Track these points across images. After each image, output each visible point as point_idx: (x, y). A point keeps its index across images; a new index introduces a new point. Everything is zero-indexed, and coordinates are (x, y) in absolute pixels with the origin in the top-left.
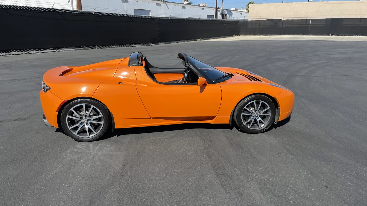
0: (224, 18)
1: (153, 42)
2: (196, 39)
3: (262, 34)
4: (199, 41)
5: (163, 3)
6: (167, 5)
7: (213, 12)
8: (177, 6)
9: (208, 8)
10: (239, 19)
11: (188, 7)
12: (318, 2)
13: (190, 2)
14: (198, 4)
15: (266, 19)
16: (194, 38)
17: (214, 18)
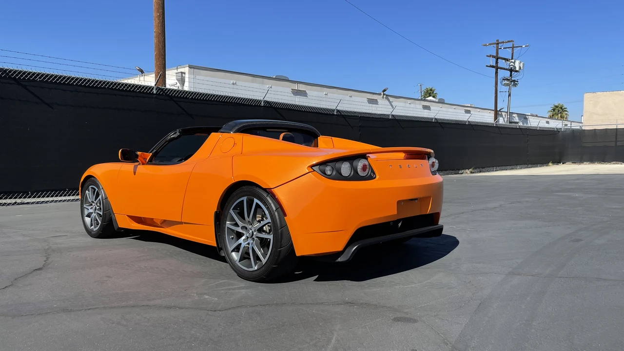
4: (467, 174)
5: (383, 97)
6: (390, 102)
9: (479, 110)
10: (560, 126)
11: (434, 106)
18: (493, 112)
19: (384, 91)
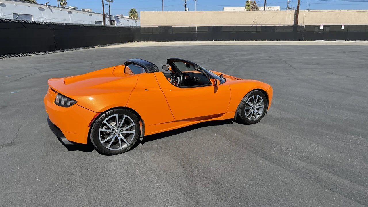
0: (112, 25)
1: (50, 51)
2: (94, 46)
3: (156, 40)
4: (97, 48)
5: (47, 7)
6: (51, 10)
7: (101, 18)
8: (62, 11)
9: (96, 14)
10: (132, 26)
11: (74, 12)
12: (200, 12)
13: (75, 7)
14: (82, 10)
15: (157, 27)
16: (92, 45)
17: (103, 24)
18: (102, 15)
19: (47, 3)
